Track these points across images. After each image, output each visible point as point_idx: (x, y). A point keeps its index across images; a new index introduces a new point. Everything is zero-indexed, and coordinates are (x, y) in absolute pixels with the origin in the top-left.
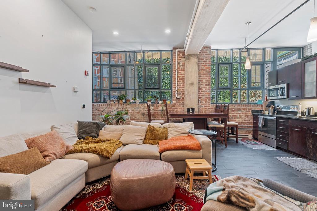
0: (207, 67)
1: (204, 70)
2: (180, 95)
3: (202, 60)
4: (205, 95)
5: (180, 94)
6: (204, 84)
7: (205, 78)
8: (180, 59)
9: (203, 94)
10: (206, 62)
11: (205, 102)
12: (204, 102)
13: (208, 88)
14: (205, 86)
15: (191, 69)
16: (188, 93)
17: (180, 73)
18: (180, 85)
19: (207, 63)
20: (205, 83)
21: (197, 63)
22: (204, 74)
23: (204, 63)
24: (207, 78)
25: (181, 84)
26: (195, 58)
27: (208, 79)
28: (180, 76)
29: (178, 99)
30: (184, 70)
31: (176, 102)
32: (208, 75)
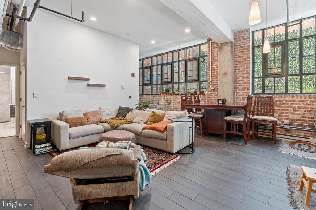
0: (245, 53)
1: (241, 57)
2: (215, 86)
3: (239, 47)
4: (243, 84)
5: (215, 85)
6: (241, 72)
8: (215, 50)
9: (240, 83)
10: (243, 48)
11: (243, 93)
12: (241, 92)
13: (246, 77)
14: (243, 75)
15: (224, 59)
16: (221, 83)
17: (215, 63)
18: (215, 76)
19: (244, 49)
20: (242, 71)
21: (230, 51)
22: (242, 62)
23: (241, 49)
24: (244, 66)
25: (216, 74)
26: (228, 46)
27: (246, 67)
28: (215, 66)
29: (213, 90)
30: (217, 61)
31: (211, 94)
32: (247, 62)
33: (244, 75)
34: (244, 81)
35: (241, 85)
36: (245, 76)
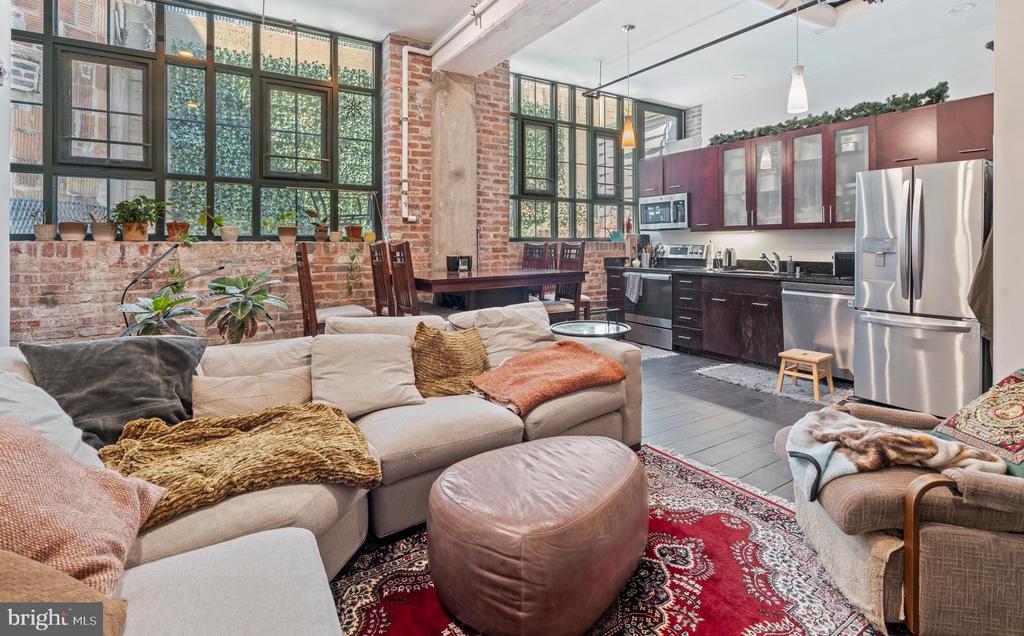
0: (498, 123)
1: (490, 133)
2: (417, 212)
3: (484, 100)
4: (495, 212)
5: (417, 207)
6: (490, 177)
7: (494, 158)
8: (416, 84)
9: (488, 209)
10: (496, 109)
11: (495, 236)
12: (491, 234)
13: (501, 191)
14: (495, 185)
15: (454, 125)
16: (446, 204)
17: (417, 131)
18: (417, 176)
19: (499, 113)
20: (493, 174)
21: (471, 106)
22: (492, 147)
23: (491, 109)
24: (498, 161)
25: (421, 170)
26: (466, 88)
27: (500, 164)
28: (416, 142)
29: (409, 225)
30: (427, 124)
31: (403, 237)
32: (503, 151)
33: (497, 186)
34: (497, 202)
35: (491, 214)
36: (498, 189)
